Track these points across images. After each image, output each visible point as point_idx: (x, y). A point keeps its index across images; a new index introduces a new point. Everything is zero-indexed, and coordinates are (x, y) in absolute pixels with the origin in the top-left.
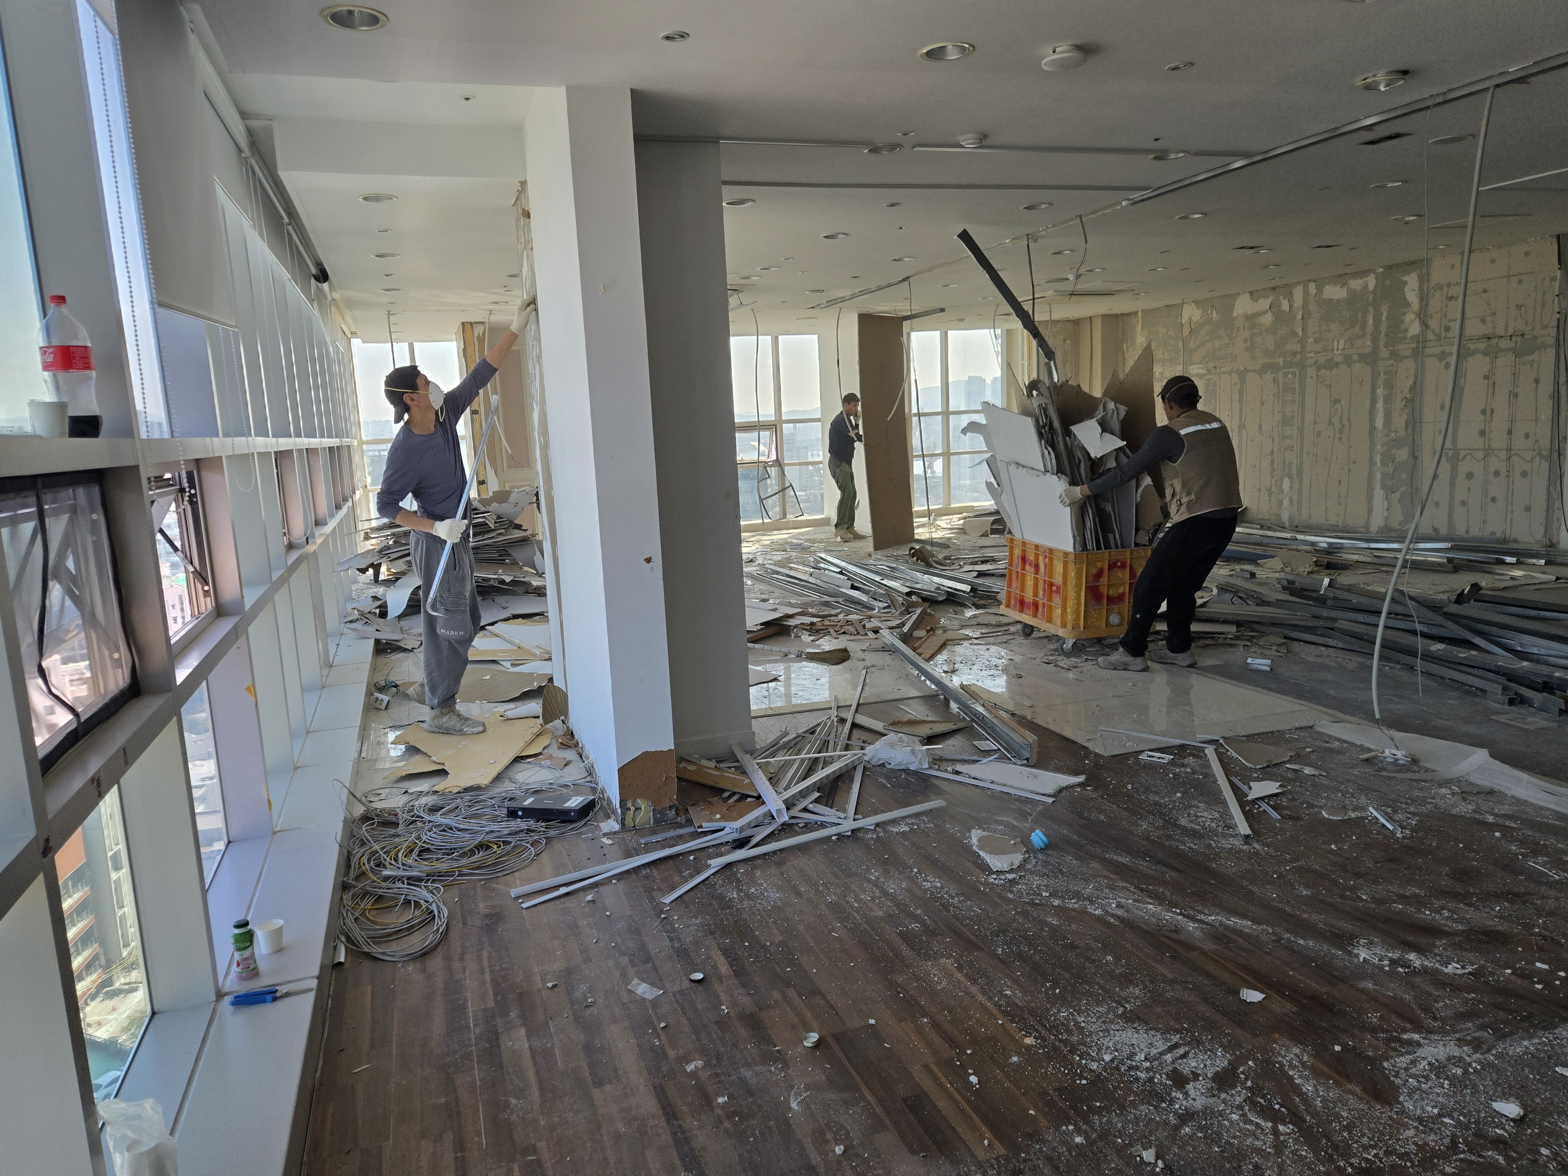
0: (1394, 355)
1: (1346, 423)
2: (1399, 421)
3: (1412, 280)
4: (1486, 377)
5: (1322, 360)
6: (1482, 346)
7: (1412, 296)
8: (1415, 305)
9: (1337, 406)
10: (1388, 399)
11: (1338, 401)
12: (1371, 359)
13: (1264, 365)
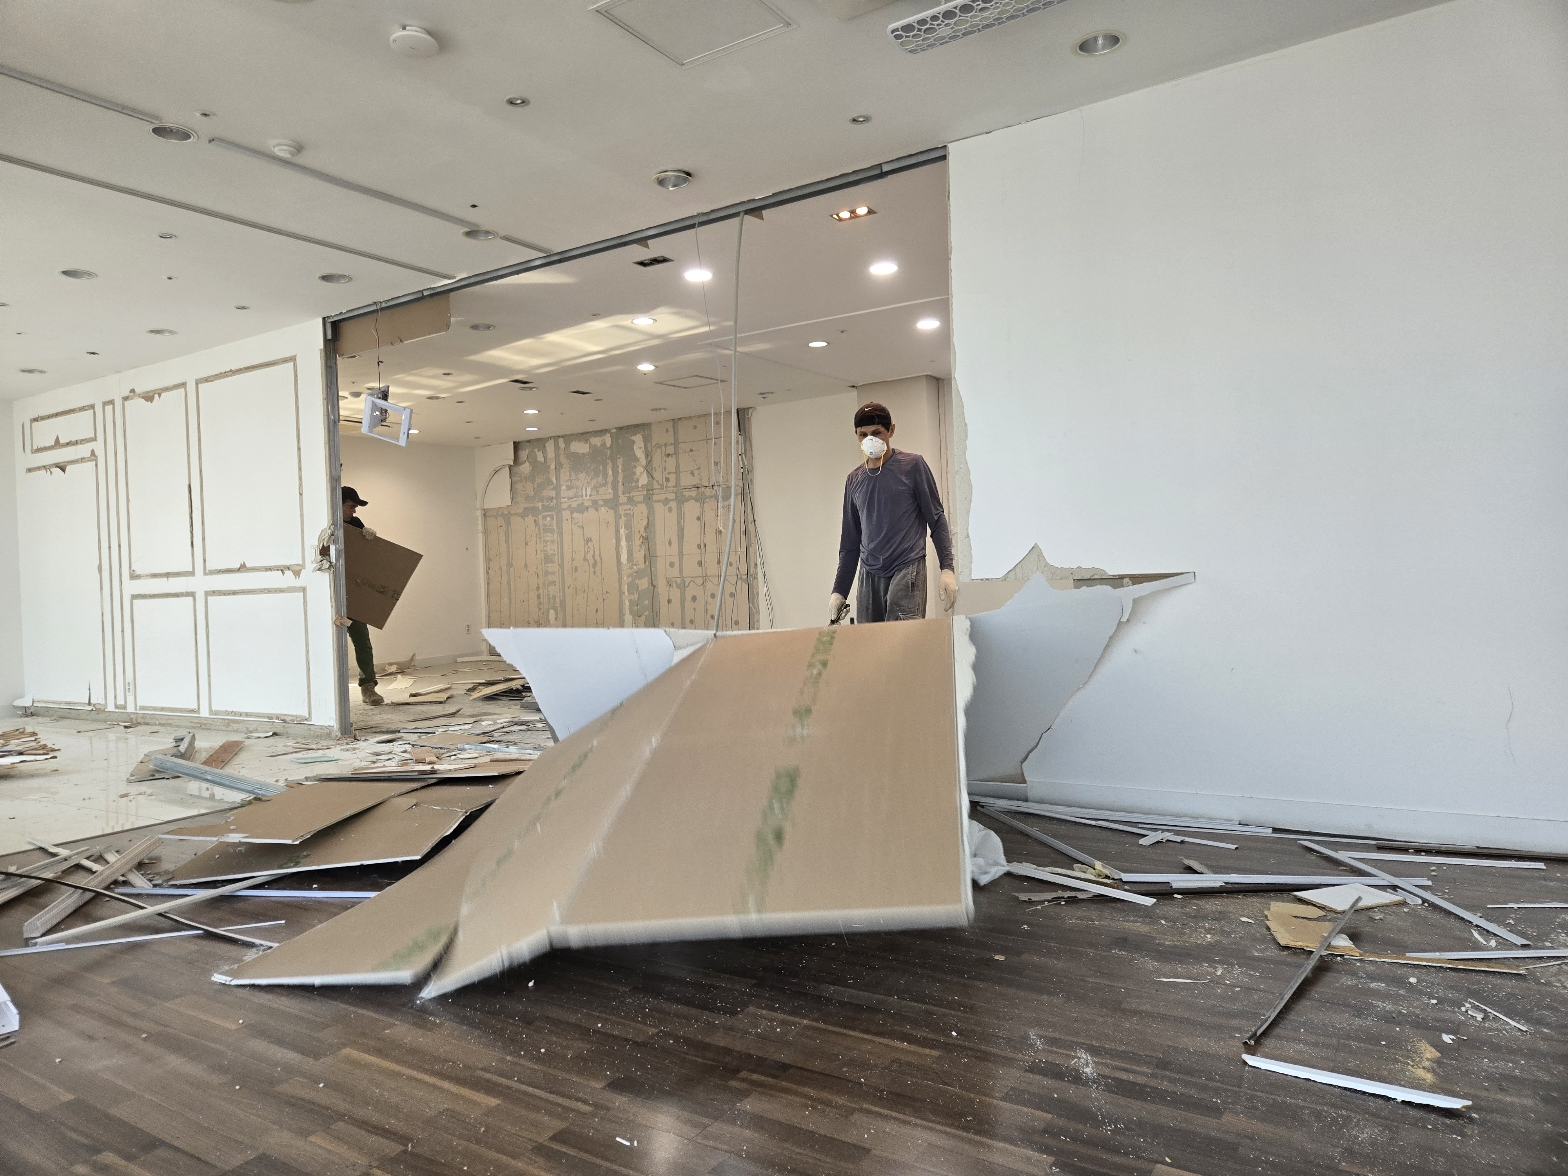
0: (630, 500)
1: (597, 557)
2: (639, 556)
3: (638, 439)
4: (698, 519)
5: (574, 505)
6: (694, 493)
7: (639, 453)
8: (643, 461)
9: (590, 544)
10: (629, 538)
11: (589, 540)
12: (613, 504)
13: (525, 509)
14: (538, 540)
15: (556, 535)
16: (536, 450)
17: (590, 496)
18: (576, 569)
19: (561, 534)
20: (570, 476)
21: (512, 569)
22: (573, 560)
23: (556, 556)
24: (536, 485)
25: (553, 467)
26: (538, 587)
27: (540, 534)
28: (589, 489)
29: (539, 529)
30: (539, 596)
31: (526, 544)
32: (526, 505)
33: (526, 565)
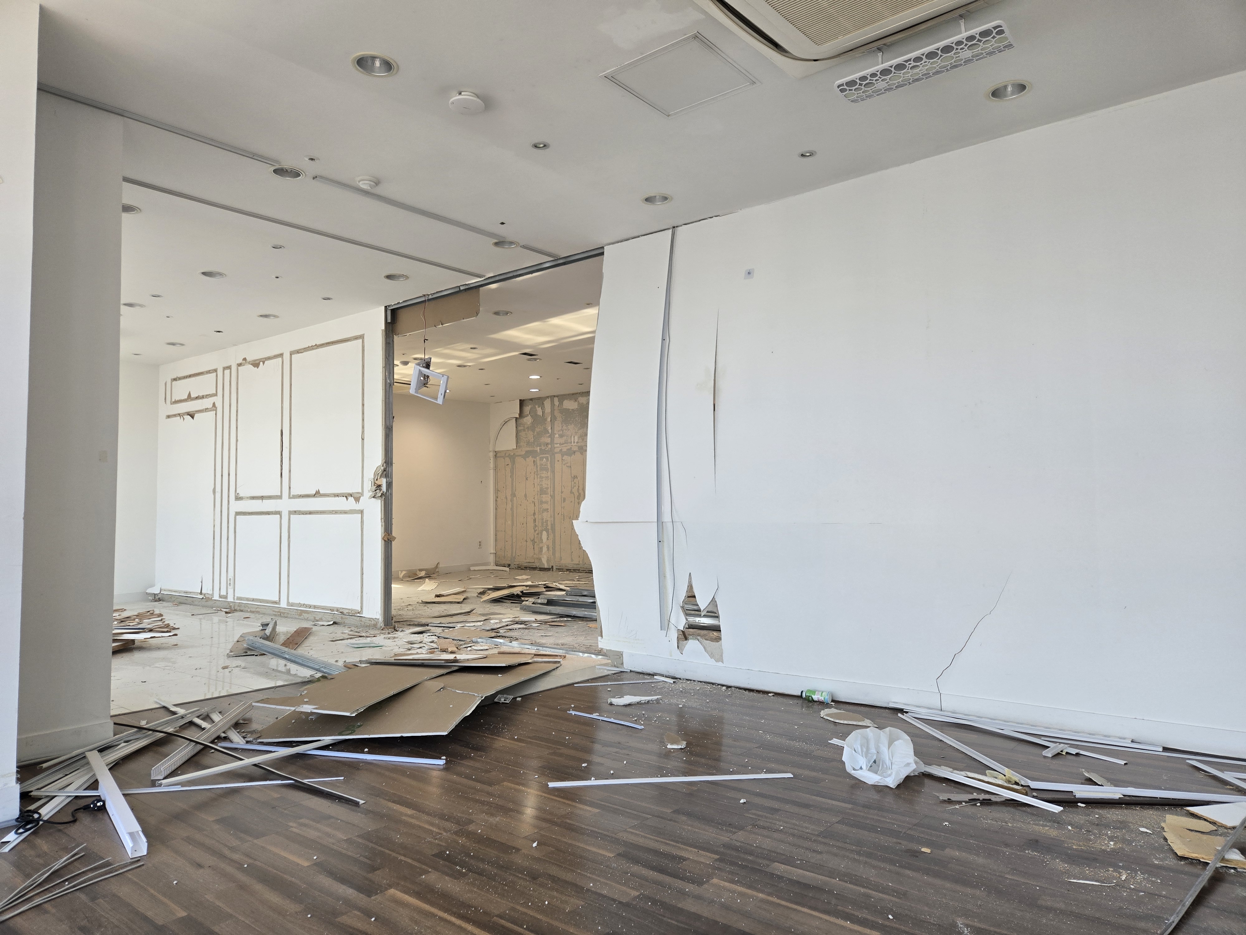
5: (565, 449)
9: (576, 480)
11: (575, 477)
13: (526, 452)
14: (536, 476)
15: (549, 473)
16: (537, 406)
17: (577, 442)
18: (564, 499)
19: (553, 472)
20: (562, 427)
21: (515, 498)
22: (562, 492)
23: (549, 490)
24: (535, 433)
25: (549, 419)
26: (534, 514)
27: (537, 471)
28: (576, 438)
29: (537, 467)
30: (535, 520)
31: (527, 479)
32: (528, 449)
33: (526, 496)
